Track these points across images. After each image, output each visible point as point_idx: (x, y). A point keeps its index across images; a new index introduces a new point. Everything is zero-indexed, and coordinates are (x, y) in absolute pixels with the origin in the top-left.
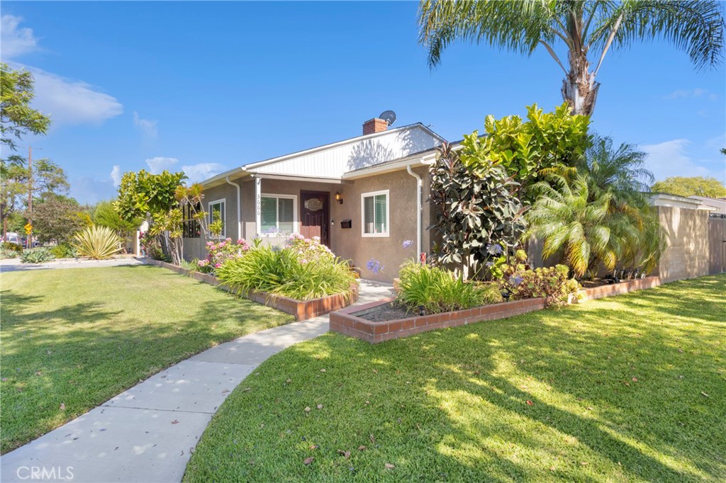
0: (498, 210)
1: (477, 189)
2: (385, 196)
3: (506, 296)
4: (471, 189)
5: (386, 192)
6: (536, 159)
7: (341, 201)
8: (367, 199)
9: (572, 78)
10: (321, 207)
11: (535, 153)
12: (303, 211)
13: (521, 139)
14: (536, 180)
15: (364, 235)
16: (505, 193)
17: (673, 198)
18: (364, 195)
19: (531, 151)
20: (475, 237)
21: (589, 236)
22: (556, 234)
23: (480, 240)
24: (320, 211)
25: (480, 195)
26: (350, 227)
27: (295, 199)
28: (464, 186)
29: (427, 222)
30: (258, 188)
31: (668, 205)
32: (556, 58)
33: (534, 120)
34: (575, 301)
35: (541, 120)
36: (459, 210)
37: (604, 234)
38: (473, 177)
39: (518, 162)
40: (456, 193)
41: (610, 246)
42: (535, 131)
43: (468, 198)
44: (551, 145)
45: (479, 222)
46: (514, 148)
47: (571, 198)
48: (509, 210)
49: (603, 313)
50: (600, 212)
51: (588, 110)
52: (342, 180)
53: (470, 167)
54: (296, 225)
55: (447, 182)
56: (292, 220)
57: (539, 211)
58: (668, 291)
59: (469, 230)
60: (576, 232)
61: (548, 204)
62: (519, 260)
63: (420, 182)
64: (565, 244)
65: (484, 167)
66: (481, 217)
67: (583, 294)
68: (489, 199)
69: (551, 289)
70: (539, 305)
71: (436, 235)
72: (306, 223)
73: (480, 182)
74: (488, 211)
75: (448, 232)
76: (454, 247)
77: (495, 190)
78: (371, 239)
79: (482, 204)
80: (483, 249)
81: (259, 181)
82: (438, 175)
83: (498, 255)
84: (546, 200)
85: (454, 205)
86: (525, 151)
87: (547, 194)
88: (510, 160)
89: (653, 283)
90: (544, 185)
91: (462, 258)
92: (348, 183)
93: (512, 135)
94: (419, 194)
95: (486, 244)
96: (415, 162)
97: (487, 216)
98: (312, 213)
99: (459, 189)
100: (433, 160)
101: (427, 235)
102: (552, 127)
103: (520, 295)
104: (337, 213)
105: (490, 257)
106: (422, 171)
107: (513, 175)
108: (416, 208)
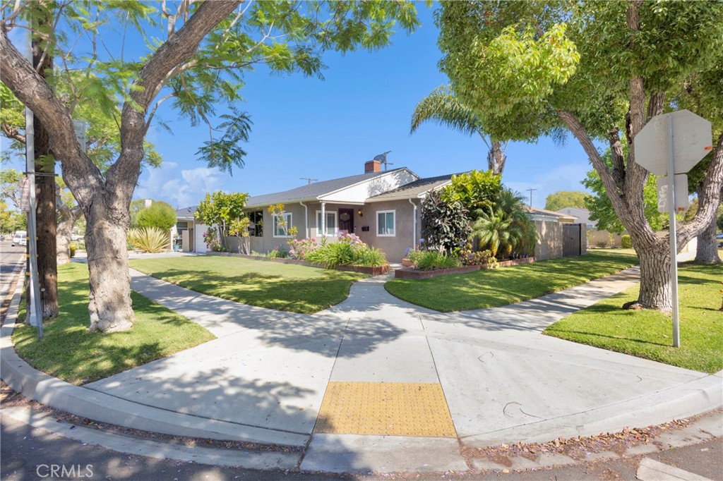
0: (458, 223)
1: (449, 213)
2: (392, 213)
3: (464, 264)
4: (446, 213)
5: (394, 211)
6: (476, 197)
7: (361, 215)
8: (379, 214)
9: (492, 152)
10: (348, 218)
11: (476, 194)
12: (340, 221)
13: (469, 187)
14: (476, 208)
15: (378, 235)
16: (462, 215)
17: (543, 216)
18: (378, 212)
19: (474, 193)
20: (446, 237)
21: (500, 236)
22: (485, 237)
23: (449, 238)
24: (348, 221)
25: (450, 216)
26: (368, 230)
27: (336, 213)
28: (442, 211)
29: (420, 229)
30: (323, 208)
31: (540, 220)
32: (485, 141)
33: (475, 178)
34: (494, 267)
35: (479, 178)
36: (440, 223)
37: (507, 235)
38: (447, 207)
39: (468, 200)
40: (438, 214)
41: (510, 240)
42: (475, 183)
43: (444, 217)
44: (484, 190)
45: (449, 229)
46: (465, 190)
47: (494, 218)
48: (463, 223)
49: (507, 271)
50: (505, 225)
51: (501, 170)
52: (365, 203)
53: (446, 202)
54: (336, 229)
55: (433, 209)
56: (334, 227)
57: (478, 224)
58: (539, 264)
59: (444, 233)
60: (495, 237)
61: (483, 222)
62: (468, 248)
63: (415, 207)
64: (490, 240)
65: (453, 203)
66: (450, 226)
67: (498, 264)
68: (454, 218)
69: (484, 261)
70: (479, 268)
71: (425, 236)
72: (341, 228)
73: (450, 209)
74: (453, 224)
75: (433, 234)
76: (435, 242)
77: (457, 213)
78: (383, 237)
79: (451, 220)
80: (451, 243)
81: (323, 204)
82: (429, 205)
83: (457, 246)
84: (481, 219)
85: (437, 221)
86: (471, 193)
87: (482, 216)
88: (463, 197)
89: (531, 261)
90: (480, 211)
91: (439, 248)
92: (367, 204)
93: (464, 184)
94: (415, 213)
95: (452, 241)
96: (414, 197)
97: (453, 226)
98: (344, 222)
99: (440, 213)
100: (424, 196)
101: (420, 235)
102: (484, 181)
103: (471, 264)
104: (358, 223)
105: (453, 247)
106: (417, 201)
107: (465, 205)
108: (413, 221)
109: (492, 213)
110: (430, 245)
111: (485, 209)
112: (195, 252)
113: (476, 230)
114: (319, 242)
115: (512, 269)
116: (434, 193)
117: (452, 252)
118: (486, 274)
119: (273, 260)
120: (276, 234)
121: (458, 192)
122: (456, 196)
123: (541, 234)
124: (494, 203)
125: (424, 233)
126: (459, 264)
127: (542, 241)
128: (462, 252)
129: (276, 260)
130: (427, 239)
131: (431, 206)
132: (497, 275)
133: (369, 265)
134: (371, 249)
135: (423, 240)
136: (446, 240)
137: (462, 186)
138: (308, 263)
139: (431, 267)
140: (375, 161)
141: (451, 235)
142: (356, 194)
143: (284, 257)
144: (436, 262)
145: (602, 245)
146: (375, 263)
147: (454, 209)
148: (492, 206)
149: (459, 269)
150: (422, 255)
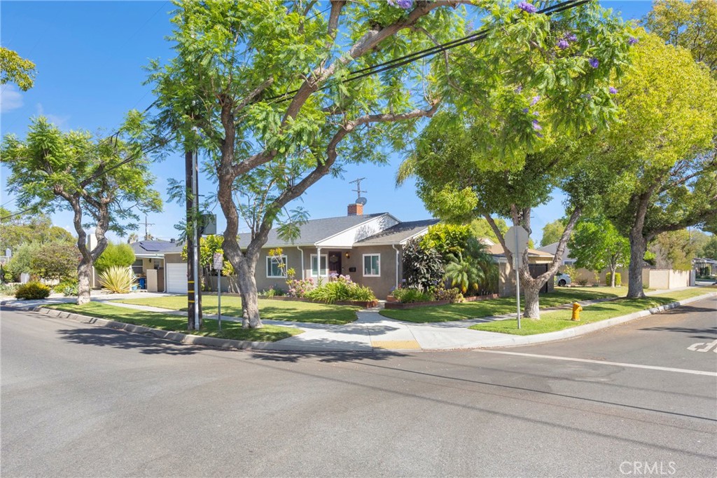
0: (433, 266)
1: (425, 258)
3: (437, 299)
4: (423, 258)
5: (379, 255)
6: (448, 244)
7: (348, 257)
8: (365, 257)
10: (337, 260)
11: (448, 242)
12: (330, 262)
13: (442, 236)
14: (448, 253)
15: (364, 276)
16: (436, 260)
18: (364, 255)
19: (446, 240)
20: (423, 277)
21: (469, 277)
22: (456, 278)
23: (425, 278)
24: (337, 262)
25: (426, 260)
26: (355, 271)
27: (326, 256)
28: (420, 257)
29: (401, 270)
30: (319, 252)
33: (447, 228)
34: (461, 302)
35: (450, 228)
36: (418, 266)
38: (424, 253)
39: (441, 246)
40: (417, 259)
42: (447, 233)
43: (421, 261)
44: (455, 238)
45: (425, 271)
46: (439, 238)
47: (463, 263)
48: (437, 266)
49: (470, 304)
52: (353, 247)
53: (424, 249)
54: (327, 270)
55: (413, 254)
56: (325, 268)
57: (450, 267)
58: (502, 299)
59: (422, 274)
60: (465, 278)
61: (454, 265)
62: (441, 286)
63: (398, 252)
64: (461, 281)
65: (429, 249)
66: (426, 269)
67: (464, 299)
68: (430, 262)
69: (453, 297)
70: (449, 302)
71: (406, 276)
72: (331, 269)
73: (426, 255)
74: (429, 267)
75: (413, 275)
76: (415, 281)
77: (432, 258)
78: (369, 278)
79: (427, 264)
80: (427, 282)
81: (319, 249)
82: (409, 251)
83: (432, 285)
84: (453, 263)
85: (415, 264)
86: (444, 240)
87: (453, 261)
88: (438, 244)
89: (495, 296)
90: (452, 255)
91: (418, 286)
92: (355, 248)
93: (438, 233)
94: (397, 257)
95: (428, 280)
96: (396, 243)
97: (429, 269)
98: (334, 263)
99: (418, 257)
100: (405, 243)
101: (401, 276)
102: (455, 231)
103: (442, 299)
104: (346, 264)
105: (429, 285)
106: (399, 247)
107: (439, 251)
108: (396, 264)
109: (461, 258)
110: (410, 284)
111: (456, 255)
112: (166, 292)
113: (449, 271)
114: (315, 282)
115: (474, 303)
116: (414, 241)
117: (428, 290)
118: (453, 306)
119: (271, 298)
120: (269, 275)
121: (433, 239)
122: (432, 243)
123: (505, 273)
124: (463, 250)
125: (405, 274)
126: (433, 299)
127: (506, 279)
128: (436, 289)
129: (274, 298)
130: (407, 279)
131: (411, 252)
132: (461, 306)
133: (362, 300)
134: (361, 288)
135: (405, 280)
136: (424, 280)
137: (437, 234)
138: (309, 299)
139: (411, 301)
140: (357, 204)
141: (428, 276)
142: (345, 239)
143: (280, 295)
144: (415, 298)
145: (583, 283)
146: (367, 298)
147: (430, 254)
148: (462, 251)
149: (433, 302)
150: (404, 292)
